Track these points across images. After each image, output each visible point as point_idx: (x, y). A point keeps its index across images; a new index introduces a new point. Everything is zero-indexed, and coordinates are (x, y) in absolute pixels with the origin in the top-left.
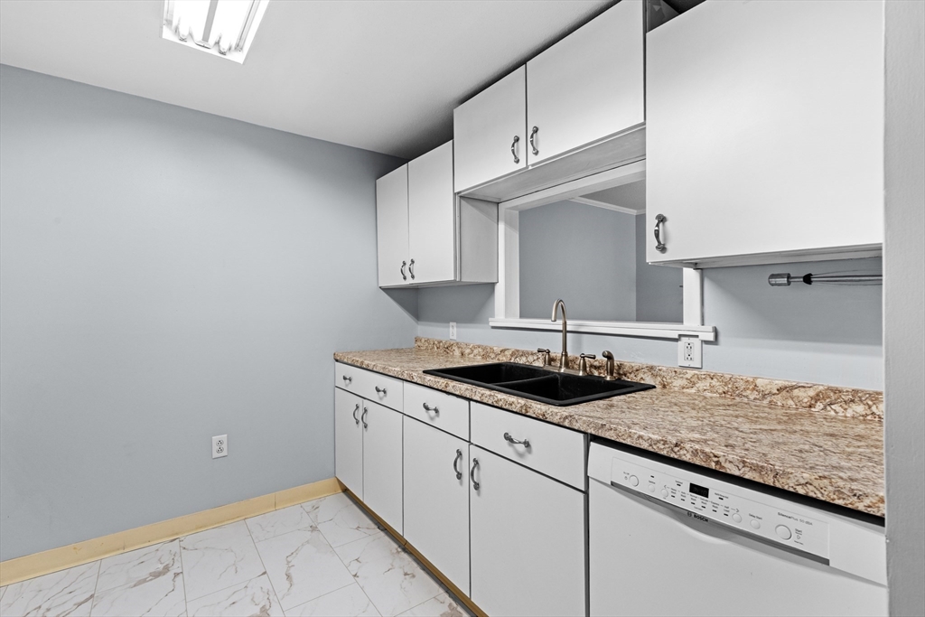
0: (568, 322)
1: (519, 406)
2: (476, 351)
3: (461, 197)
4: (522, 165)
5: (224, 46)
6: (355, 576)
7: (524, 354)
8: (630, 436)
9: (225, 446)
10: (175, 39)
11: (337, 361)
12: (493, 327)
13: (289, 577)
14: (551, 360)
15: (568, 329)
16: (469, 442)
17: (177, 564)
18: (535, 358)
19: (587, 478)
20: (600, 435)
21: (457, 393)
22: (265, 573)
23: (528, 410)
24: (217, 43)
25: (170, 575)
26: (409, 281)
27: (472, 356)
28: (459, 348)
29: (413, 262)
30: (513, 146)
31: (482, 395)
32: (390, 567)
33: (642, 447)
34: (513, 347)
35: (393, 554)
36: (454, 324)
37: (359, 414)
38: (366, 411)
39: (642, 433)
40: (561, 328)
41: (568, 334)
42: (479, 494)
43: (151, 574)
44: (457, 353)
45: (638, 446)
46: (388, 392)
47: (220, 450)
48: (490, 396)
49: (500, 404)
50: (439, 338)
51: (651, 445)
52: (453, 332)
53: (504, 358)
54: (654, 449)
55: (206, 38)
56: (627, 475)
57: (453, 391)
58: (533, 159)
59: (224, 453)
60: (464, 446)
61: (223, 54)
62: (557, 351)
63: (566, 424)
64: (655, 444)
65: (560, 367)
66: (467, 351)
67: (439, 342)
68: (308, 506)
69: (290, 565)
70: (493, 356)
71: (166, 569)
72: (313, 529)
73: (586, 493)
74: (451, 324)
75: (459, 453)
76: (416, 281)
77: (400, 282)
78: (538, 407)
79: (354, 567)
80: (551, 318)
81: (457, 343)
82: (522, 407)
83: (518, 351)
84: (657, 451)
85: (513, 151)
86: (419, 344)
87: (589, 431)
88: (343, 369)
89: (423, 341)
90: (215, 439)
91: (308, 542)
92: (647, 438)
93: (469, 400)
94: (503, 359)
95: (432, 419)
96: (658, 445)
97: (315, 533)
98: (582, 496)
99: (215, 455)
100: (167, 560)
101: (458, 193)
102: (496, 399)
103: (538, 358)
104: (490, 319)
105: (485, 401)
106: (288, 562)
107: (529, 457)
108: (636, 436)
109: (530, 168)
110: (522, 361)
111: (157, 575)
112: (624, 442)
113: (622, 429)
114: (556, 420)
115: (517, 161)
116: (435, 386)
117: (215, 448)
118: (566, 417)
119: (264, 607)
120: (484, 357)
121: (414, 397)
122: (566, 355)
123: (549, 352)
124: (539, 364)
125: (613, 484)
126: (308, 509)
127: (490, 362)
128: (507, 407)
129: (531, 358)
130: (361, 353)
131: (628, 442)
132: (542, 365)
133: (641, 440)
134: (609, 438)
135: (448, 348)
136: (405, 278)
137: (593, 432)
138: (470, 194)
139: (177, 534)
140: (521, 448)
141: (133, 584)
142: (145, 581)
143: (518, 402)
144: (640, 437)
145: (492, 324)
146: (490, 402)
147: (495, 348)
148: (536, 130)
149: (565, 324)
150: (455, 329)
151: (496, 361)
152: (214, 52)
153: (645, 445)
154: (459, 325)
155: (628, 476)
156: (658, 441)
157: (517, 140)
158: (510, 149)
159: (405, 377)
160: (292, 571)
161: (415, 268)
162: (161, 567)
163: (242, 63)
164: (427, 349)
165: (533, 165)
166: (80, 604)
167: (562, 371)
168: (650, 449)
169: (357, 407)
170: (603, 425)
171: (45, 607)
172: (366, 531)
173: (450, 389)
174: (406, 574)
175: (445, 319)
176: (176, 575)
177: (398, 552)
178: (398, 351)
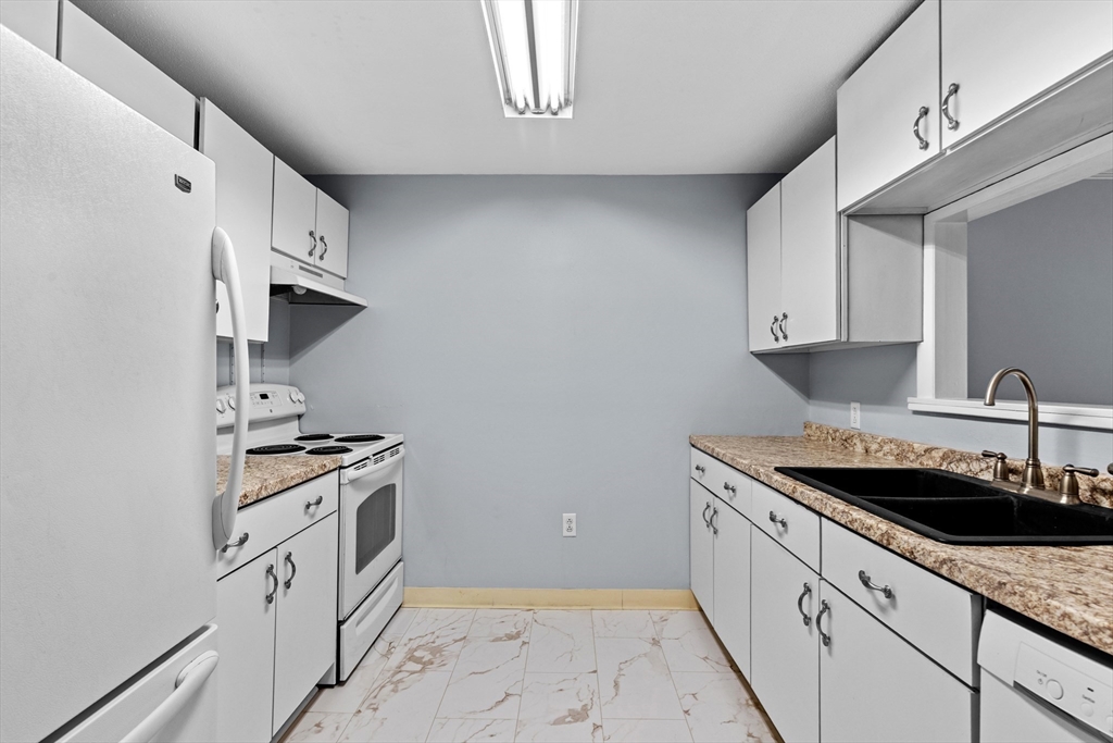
0: (1041, 407)
1: (879, 532)
2: (886, 448)
3: (849, 216)
4: (933, 150)
5: (555, 106)
6: (686, 712)
7: (963, 458)
8: (1048, 611)
9: (574, 525)
10: (516, 115)
11: (693, 446)
12: (916, 412)
13: (616, 685)
14: (1007, 471)
15: (1041, 418)
16: (820, 575)
17: (527, 634)
18: (984, 466)
19: (977, 669)
20: (996, 599)
21: (805, 502)
22: (595, 672)
23: (891, 540)
24: (549, 106)
25: (519, 641)
26: (782, 344)
27: (880, 454)
28: (862, 441)
29: (785, 316)
30: (917, 124)
31: (834, 509)
32: (732, 719)
33: (1069, 633)
34: (946, 445)
35: (740, 704)
36: (857, 405)
37: (709, 514)
38: (715, 512)
39: (1069, 610)
40: (1025, 417)
41: (1040, 429)
42: (830, 653)
43: (506, 635)
44: (859, 448)
45: (1062, 630)
46: (737, 491)
47: (570, 529)
48: (843, 512)
49: (855, 526)
50: (835, 425)
51: (1086, 633)
52: (855, 417)
53: (931, 463)
54: (1093, 641)
55: (537, 104)
56: (1042, 677)
57: (800, 499)
58: (951, 138)
59: (573, 533)
60: (813, 580)
61: (555, 114)
62: (1018, 456)
63: (944, 571)
64: (1095, 633)
65: (1023, 486)
66: (874, 447)
67: (836, 431)
68: (657, 614)
69: (622, 672)
70: (912, 457)
71: (518, 635)
72: (655, 642)
73: (976, 690)
74: (853, 405)
75: (808, 590)
76: (790, 343)
77: (769, 344)
78: (905, 538)
79: (688, 702)
80: (983, 397)
81: (860, 435)
82: (882, 535)
83: (953, 452)
84: (1097, 645)
85: (917, 133)
86: (809, 431)
87: (979, 590)
88: (699, 458)
89: (814, 427)
90: (566, 516)
91: (645, 655)
92: (1078, 620)
93: (820, 514)
94: (929, 463)
95: (780, 535)
96: (1101, 635)
97: (655, 648)
98: (968, 693)
99: (566, 533)
100: (520, 627)
101: (844, 211)
102: (850, 518)
103: (988, 468)
104: (909, 399)
105: (837, 519)
106: (620, 669)
107: (892, 612)
108: (1058, 613)
109: (949, 152)
110: (960, 469)
111: (510, 637)
112: (1036, 619)
113: (1033, 596)
114: (929, 562)
115: (926, 146)
116: (781, 490)
117: (565, 526)
118: (944, 562)
119: (586, 705)
120: (900, 457)
121: (761, 500)
122: (1036, 465)
123: (1003, 458)
124: (988, 476)
125: (1018, 687)
126: (656, 618)
127: (906, 465)
128: (863, 532)
129: (975, 466)
130: (721, 439)
131: (1044, 620)
132: (991, 480)
133: (1067, 622)
134: (1010, 606)
135: (847, 441)
136: (777, 339)
137: (985, 593)
138: (862, 209)
139: (532, 605)
140: (881, 597)
141: (492, 638)
142: (500, 639)
143: (878, 525)
144: (1065, 615)
145: (912, 407)
146: (843, 522)
147: (916, 446)
148: (955, 89)
149: (1034, 412)
150: (859, 412)
151: (916, 465)
152: (547, 116)
153: (1075, 632)
154: (865, 406)
155: (1044, 679)
156: (1101, 629)
157: (925, 112)
158: (912, 129)
159: (752, 473)
160: (621, 680)
161: (789, 325)
162: (515, 631)
163: (571, 117)
164: (818, 440)
165: (952, 147)
166: (456, 641)
167: (1026, 491)
168: (1085, 639)
169: (708, 506)
170: (1002, 585)
171: (437, 634)
172: (714, 664)
173: (797, 496)
174: (750, 735)
175: (845, 399)
176: (524, 643)
177: (747, 704)
178: (774, 439)
